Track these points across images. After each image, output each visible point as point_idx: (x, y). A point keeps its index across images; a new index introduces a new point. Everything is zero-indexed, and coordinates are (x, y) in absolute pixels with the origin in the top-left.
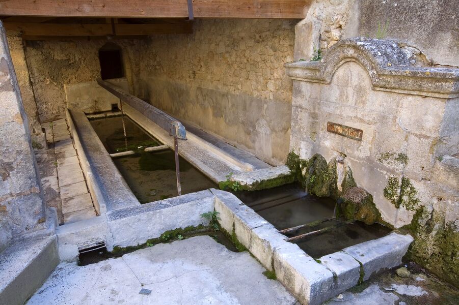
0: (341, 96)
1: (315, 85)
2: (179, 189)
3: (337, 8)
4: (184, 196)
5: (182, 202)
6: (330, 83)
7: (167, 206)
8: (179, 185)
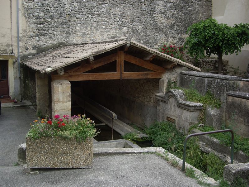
0: (170, 108)
1: (164, 103)
2: (113, 138)
3: (173, 75)
4: (114, 140)
5: (113, 142)
6: (167, 103)
7: (108, 142)
8: (112, 136)
